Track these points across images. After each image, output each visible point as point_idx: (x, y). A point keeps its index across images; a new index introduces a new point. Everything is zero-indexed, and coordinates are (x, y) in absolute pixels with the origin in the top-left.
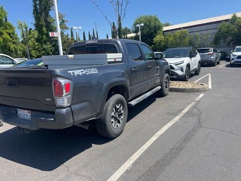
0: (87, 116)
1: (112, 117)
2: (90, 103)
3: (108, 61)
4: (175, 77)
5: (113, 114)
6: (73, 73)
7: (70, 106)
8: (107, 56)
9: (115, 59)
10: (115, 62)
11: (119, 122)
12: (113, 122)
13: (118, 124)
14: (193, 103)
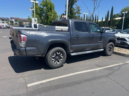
0: (35, 54)
1: (53, 58)
2: (37, 48)
3: (56, 30)
4: (127, 46)
5: (54, 56)
6: (29, 33)
7: (25, 47)
8: (55, 27)
9: (62, 29)
10: (62, 31)
11: (58, 61)
12: (53, 60)
13: (57, 62)
14: (122, 64)
